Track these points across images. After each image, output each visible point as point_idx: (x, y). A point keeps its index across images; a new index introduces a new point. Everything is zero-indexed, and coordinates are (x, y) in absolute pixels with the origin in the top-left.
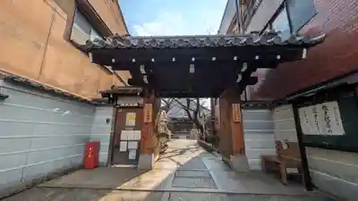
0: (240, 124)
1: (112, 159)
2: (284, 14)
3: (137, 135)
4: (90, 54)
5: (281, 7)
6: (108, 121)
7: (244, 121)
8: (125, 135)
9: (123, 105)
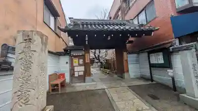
0: (127, 60)
1: (71, 80)
2: (144, 12)
3: (82, 68)
4: (67, 33)
5: (143, 10)
6: (67, 63)
7: (128, 59)
8: (76, 69)
9: (74, 55)
